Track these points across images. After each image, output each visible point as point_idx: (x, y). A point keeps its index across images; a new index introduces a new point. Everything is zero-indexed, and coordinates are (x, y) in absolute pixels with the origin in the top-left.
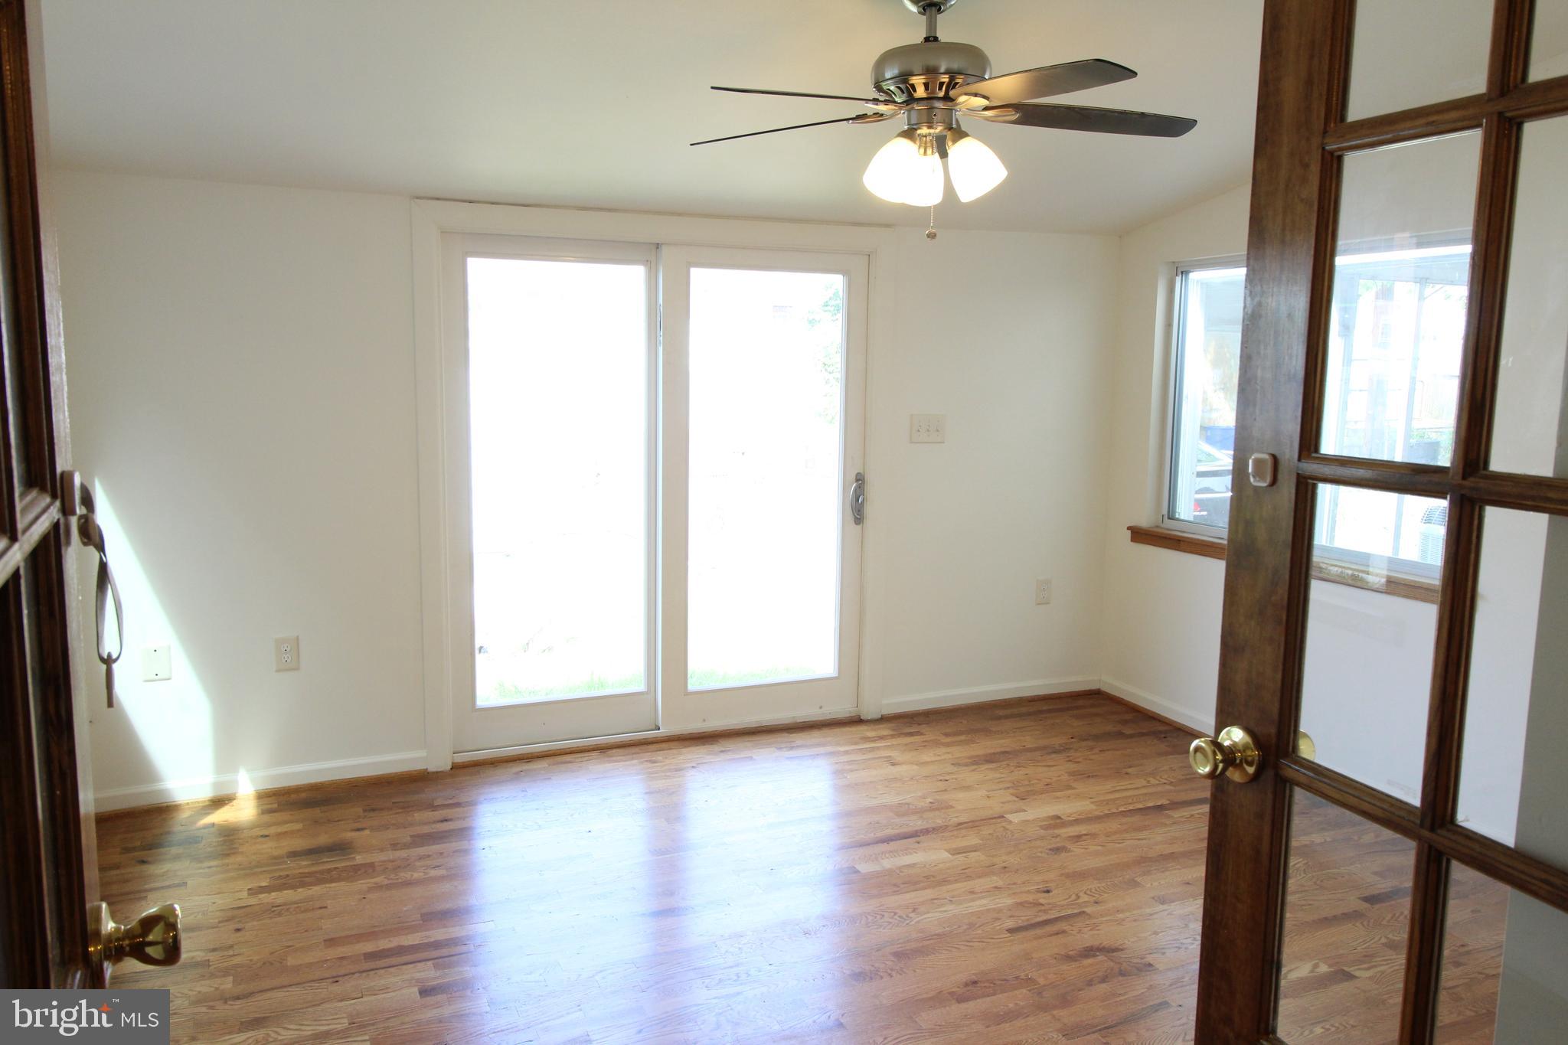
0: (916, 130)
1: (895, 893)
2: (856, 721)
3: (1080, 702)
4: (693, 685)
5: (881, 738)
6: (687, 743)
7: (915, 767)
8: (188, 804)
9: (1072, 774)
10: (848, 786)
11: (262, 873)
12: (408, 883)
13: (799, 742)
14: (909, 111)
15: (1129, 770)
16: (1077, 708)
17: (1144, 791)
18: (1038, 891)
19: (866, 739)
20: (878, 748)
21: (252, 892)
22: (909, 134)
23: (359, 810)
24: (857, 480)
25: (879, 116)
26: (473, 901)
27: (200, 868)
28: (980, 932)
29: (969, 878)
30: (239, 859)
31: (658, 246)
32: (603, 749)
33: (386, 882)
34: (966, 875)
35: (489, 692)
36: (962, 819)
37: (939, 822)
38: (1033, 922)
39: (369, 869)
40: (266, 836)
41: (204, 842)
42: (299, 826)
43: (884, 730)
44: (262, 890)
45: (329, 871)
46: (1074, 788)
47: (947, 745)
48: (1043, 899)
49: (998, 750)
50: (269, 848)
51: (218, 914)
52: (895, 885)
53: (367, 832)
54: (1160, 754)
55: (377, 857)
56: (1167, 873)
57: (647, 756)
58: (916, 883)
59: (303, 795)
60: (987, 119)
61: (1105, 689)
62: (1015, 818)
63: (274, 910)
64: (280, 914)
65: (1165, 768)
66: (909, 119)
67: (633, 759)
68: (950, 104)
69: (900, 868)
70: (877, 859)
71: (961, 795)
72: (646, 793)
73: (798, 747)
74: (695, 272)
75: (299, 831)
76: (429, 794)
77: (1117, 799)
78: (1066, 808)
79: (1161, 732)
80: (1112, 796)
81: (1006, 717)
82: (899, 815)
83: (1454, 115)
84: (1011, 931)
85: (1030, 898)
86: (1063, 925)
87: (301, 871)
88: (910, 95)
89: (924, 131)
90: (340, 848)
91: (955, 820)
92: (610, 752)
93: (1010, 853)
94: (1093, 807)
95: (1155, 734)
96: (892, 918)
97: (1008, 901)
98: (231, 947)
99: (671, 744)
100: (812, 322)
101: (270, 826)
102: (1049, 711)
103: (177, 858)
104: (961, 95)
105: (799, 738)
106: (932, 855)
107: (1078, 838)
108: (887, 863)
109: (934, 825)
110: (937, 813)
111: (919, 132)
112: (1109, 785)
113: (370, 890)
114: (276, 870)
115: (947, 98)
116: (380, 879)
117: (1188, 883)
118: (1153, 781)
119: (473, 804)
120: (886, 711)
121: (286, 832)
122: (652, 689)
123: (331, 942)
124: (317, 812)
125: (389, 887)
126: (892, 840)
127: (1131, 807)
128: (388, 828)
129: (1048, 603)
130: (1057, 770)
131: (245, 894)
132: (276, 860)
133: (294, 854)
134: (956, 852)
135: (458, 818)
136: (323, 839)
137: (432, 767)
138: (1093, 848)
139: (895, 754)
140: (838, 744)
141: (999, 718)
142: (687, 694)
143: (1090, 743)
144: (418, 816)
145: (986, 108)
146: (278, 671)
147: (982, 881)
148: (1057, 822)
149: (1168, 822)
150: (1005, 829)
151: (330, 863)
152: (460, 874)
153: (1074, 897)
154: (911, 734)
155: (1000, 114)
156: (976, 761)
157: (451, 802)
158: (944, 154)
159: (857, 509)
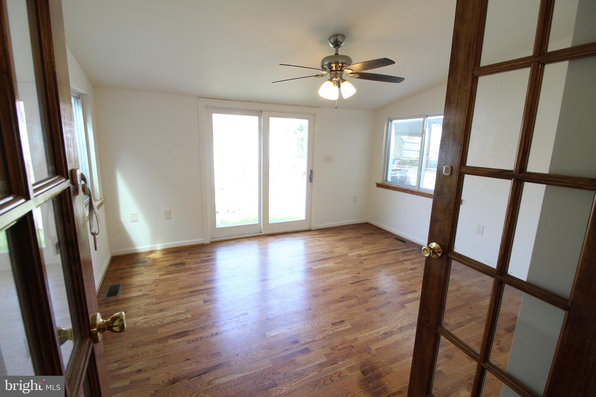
0: (332, 79)
1: (322, 274)
2: (310, 230)
3: (363, 226)
4: (270, 222)
5: (316, 235)
6: (269, 236)
7: (325, 242)
8: (143, 252)
9: (363, 243)
10: (309, 247)
11: (162, 270)
12: (200, 273)
13: (296, 236)
14: (331, 74)
15: (376, 242)
16: (363, 227)
17: (380, 248)
18: (357, 273)
19: (312, 235)
20: (316, 237)
21: (160, 275)
22: (331, 80)
23: (187, 254)
24: (311, 171)
25: (322, 75)
26: (216, 277)
27: (147, 269)
28: (343, 284)
29: (340, 270)
30: (157, 267)
31: (261, 111)
32: (248, 238)
33: (194, 272)
34: (339, 269)
35: (219, 224)
36: (337, 255)
37: (332, 256)
38: (356, 281)
39: (190, 269)
40: (164, 261)
41: (148, 262)
42: (172, 258)
43: (317, 233)
44: (163, 275)
45: (180, 270)
46: (364, 247)
47: (332, 236)
48: (358, 275)
49: (345, 238)
50: (164, 263)
51: (152, 281)
52: (322, 272)
53: (189, 259)
54: (384, 238)
55: (192, 266)
56: (388, 268)
57: (259, 240)
58: (327, 272)
59: (173, 250)
60: (351, 77)
61: (369, 222)
62: (350, 255)
63: (165, 280)
64: (167, 281)
65: (385, 242)
66: (330, 76)
67: (256, 240)
68: (342, 72)
69: (323, 268)
70: (317, 266)
71: (337, 249)
72: (259, 249)
73: (296, 237)
74: (270, 118)
75: (172, 259)
76: (204, 250)
77: (375, 250)
78: (362, 252)
79: (383, 233)
80: (373, 249)
81: (346, 229)
82: (322, 254)
83: (521, 62)
84: (351, 284)
85: (355, 275)
86: (364, 282)
87: (172, 270)
88: (331, 69)
89: (334, 79)
90: (183, 264)
91: (335, 256)
92: (249, 238)
93: (349, 264)
94: (368, 252)
95: (382, 233)
96: (322, 281)
97: (349, 276)
98: (155, 290)
99: (265, 236)
100: (295, 133)
101: (164, 258)
102: (356, 228)
103: (141, 266)
104: (345, 69)
105: (296, 235)
106: (330, 264)
107: (366, 260)
108: (320, 267)
109: (330, 257)
110: (331, 253)
111: (333, 79)
112: (372, 246)
113: (190, 275)
114: (165, 270)
115: (341, 70)
116: (193, 272)
117: (393, 271)
118: (382, 245)
119: (215, 252)
120: (317, 228)
121: (169, 260)
122: (260, 223)
123: (180, 289)
124: (176, 254)
125: (195, 274)
126: (321, 261)
127: (378, 252)
128: (194, 258)
129: (356, 202)
130: (359, 242)
131: (158, 276)
132: (166, 267)
133: (171, 265)
134: (336, 263)
135: (212, 256)
136: (178, 261)
137: (205, 243)
138: (369, 262)
139: (320, 239)
140: (305, 236)
141: (344, 229)
142: (269, 224)
143: (366, 236)
144: (202, 255)
145: (351, 73)
146: (166, 219)
147: (343, 271)
148: (360, 256)
149: (387, 255)
150: (348, 257)
151: (180, 268)
152: (213, 270)
153: (366, 275)
154: (323, 234)
155: (354, 75)
156: (340, 240)
157: (210, 251)
158: (339, 86)
159: (310, 179)
